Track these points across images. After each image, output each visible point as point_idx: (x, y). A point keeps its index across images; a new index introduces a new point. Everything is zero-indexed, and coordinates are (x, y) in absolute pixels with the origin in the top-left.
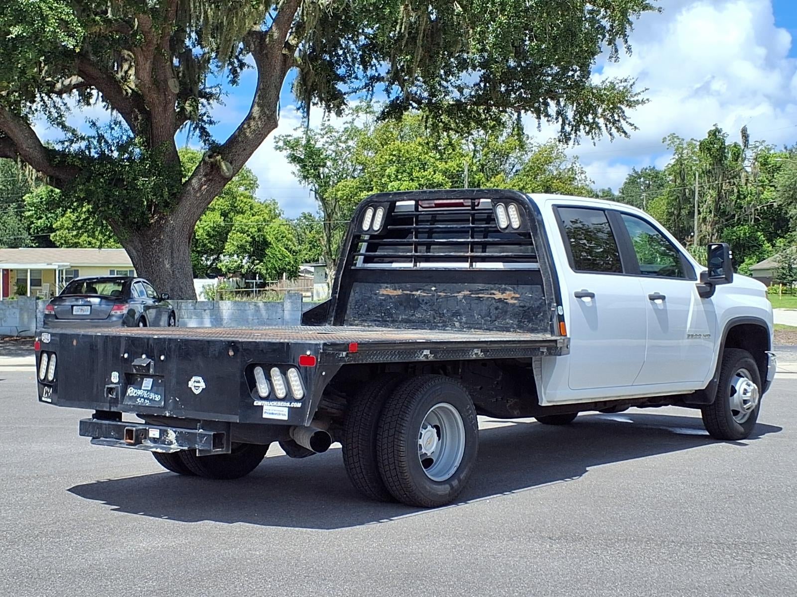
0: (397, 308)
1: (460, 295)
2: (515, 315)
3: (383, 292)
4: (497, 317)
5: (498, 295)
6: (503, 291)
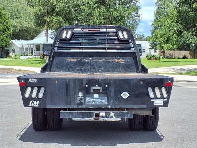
0: (75, 65)
1: (102, 61)
2: (123, 67)
3: (68, 60)
4: (116, 68)
5: (117, 60)
6: (119, 59)
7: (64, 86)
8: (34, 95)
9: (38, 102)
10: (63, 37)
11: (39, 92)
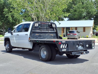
0: (38, 37)
1: (47, 35)
2: (53, 37)
3: (36, 34)
6: (52, 34)
7: (73, 43)
8: (64, 47)
9: (66, 49)
10: (36, 26)
11: (65, 46)
